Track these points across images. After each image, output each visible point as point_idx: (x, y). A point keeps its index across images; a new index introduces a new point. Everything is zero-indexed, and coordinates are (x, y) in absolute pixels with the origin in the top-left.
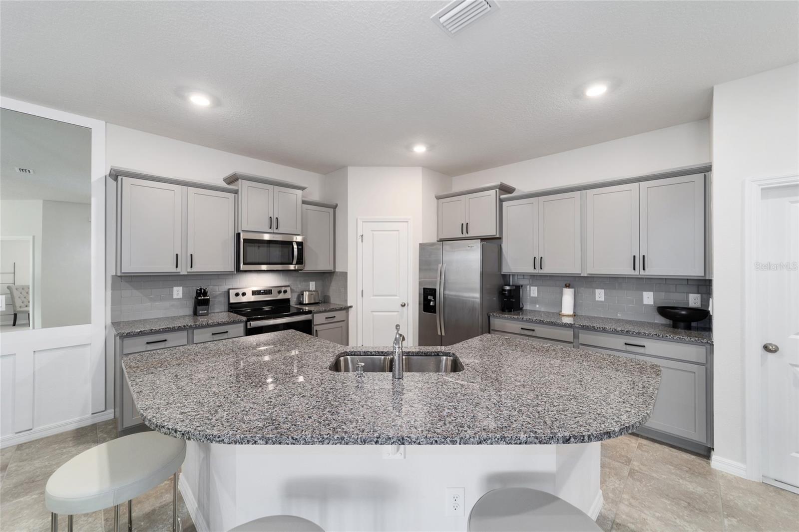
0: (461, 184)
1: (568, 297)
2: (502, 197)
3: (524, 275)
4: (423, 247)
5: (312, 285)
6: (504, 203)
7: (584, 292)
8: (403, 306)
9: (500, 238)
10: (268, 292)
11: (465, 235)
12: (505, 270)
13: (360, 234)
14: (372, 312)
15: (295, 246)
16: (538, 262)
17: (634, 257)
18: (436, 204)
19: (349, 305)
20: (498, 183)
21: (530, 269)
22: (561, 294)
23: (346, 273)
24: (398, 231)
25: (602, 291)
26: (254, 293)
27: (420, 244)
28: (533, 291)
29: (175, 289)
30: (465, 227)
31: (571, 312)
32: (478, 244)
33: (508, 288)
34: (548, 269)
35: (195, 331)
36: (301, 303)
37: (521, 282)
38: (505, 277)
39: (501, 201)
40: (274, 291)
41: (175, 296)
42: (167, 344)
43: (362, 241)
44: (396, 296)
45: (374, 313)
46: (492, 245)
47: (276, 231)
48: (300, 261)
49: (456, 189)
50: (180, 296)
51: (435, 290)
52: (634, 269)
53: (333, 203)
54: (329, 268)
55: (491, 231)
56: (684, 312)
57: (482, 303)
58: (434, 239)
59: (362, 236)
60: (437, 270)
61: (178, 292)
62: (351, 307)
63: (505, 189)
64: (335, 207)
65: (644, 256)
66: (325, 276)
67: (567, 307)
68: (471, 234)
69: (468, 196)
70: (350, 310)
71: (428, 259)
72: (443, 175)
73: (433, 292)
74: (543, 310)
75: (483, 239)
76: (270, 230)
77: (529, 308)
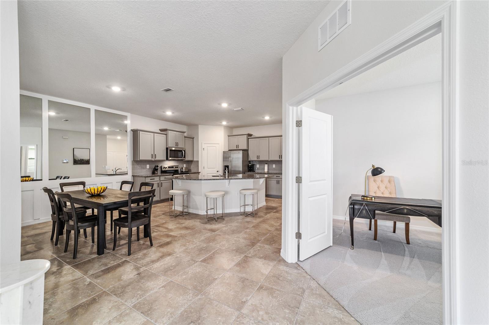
0: (236, 132)
1: (266, 166)
2: (248, 137)
3: (255, 161)
5: (185, 165)
6: (249, 140)
7: (270, 165)
8: (218, 172)
9: (248, 150)
10: (172, 167)
11: (237, 149)
12: (249, 160)
13: (203, 148)
15: (183, 152)
16: (258, 157)
18: (228, 138)
19: (199, 172)
20: (247, 133)
21: (256, 159)
22: (264, 166)
23: (198, 161)
24: (216, 147)
25: (275, 165)
26: (169, 167)
27: (223, 151)
28: (258, 166)
29: (147, 165)
30: (237, 146)
31: (267, 171)
32: (241, 152)
33: (250, 165)
34: (261, 159)
35: (161, 177)
36: (183, 171)
37: (254, 163)
38: (250, 162)
39: (248, 139)
40: (174, 167)
41: (147, 168)
42: (155, 180)
44: (215, 168)
45: (208, 174)
46: (246, 152)
47: (177, 147)
48: (185, 157)
49: (234, 134)
50: (149, 168)
51: (228, 166)
53: (193, 137)
54: (192, 159)
55: (245, 148)
57: (243, 171)
58: (227, 150)
59: (204, 149)
60: (229, 161)
61: (148, 166)
62: (200, 172)
63: (250, 135)
64: (193, 138)
65: (281, 155)
66: (190, 162)
67: (266, 170)
68: (239, 149)
69: (238, 136)
70: (200, 173)
71: (226, 156)
72: (230, 128)
73: (228, 167)
74: (260, 171)
75: (243, 150)
76: (176, 147)
77: (257, 171)
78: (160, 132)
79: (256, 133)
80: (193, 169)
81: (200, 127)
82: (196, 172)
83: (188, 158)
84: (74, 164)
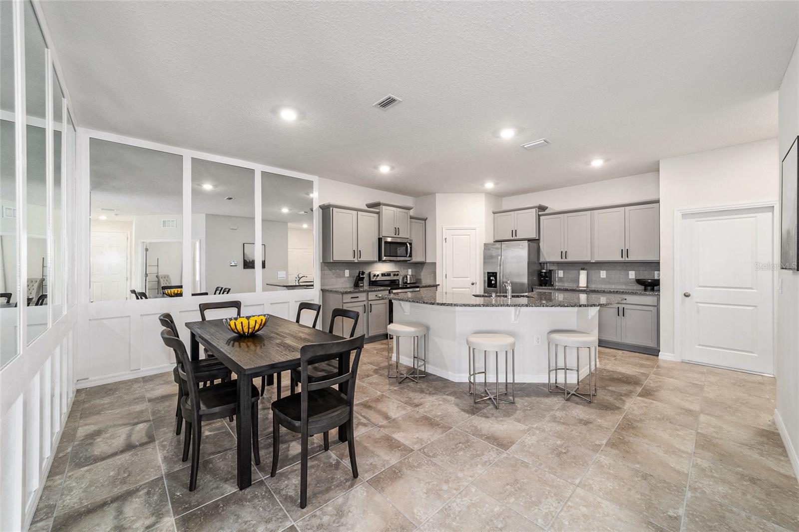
0: (507, 204)
1: (583, 275)
2: (540, 213)
3: (553, 263)
4: (486, 246)
5: (410, 272)
6: (541, 217)
7: (593, 272)
8: (473, 284)
9: (538, 240)
10: (389, 275)
11: (514, 238)
12: (542, 260)
13: (444, 238)
14: (453, 288)
15: (408, 245)
16: (564, 254)
17: (622, 250)
18: (493, 217)
19: (437, 283)
20: (537, 204)
21: (558, 259)
22: (579, 274)
23: (435, 263)
24: (469, 235)
25: (605, 272)
26: (383, 275)
27: (485, 244)
28: (560, 274)
29: (346, 271)
30: (514, 233)
31: (585, 285)
32: (526, 243)
33: (544, 271)
34: (570, 259)
35: (369, 293)
36: (406, 283)
37: (551, 268)
38: (542, 265)
39: (539, 216)
40: (392, 275)
41: (346, 276)
42: (359, 299)
43: (446, 242)
44: (468, 278)
45: (454, 289)
46: (534, 245)
47: (398, 236)
48: (411, 256)
49: (505, 208)
50: (348, 276)
51: (496, 273)
52: (622, 257)
53: (424, 216)
54: (423, 260)
55: (533, 235)
56: (650, 281)
58: (491, 241)
59: (446, 239)
60: (497, 263)
61: (347, 273)
62: (439, 285)
63: (542, 208)
64: (425, 220)
65: (627, 250)
66: (421, 265)
67: (583, 283)
68: (518, 237)
69: (517, 212)
70: (438, 287)
71: (489, 253)
72: (497, 196)
73: (494, 274)
74: (567, 285)
75: (529, 240)
76: (395, 236)
77: (557, 284)
78: (366, 208)
79: (554, 203)
80: (426, 280)
81: (439, 197)
82: (432, 284)
83: (416, 258)
84: (244, 268)
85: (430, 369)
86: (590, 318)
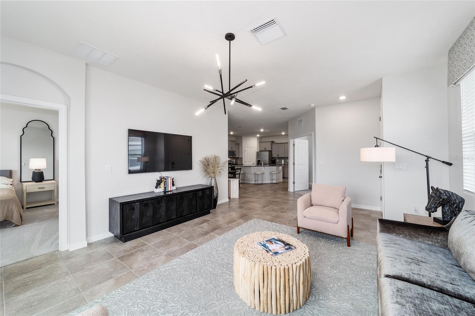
3: (276, 157)
4: (257, 152)
7: (285, 160)
8: (253, 164)
9: (272, 151)
11: (265, 150)
12: (273, 157)
15: (235, 152)
16: (278, 155)
18: (259, 144)
20: (271, 141)
21: (277, 156)
22: (282, 160)
23: (242, 158)
24: (252, 149)
28: (278, 160)
30: (265, 149)
32: (268, 152)
33: (273, 160)
34: (279, 156)
37: (275, 159)
38: (273, 158)
39: (272, 144)
44: (252, 162)
49: (263, 141)
54: (239, 157)
55: (270, 150)
57: (269, 163)
58: (259, 151)
59: (245, 150)
60: (260, 157)
63: (273, 142)
64: (239, 144)
67: (283, 163)
69: (266, 143)
71: (258, 154)
72: (260, 139)
73: (259, 161)
74: (279, 164)
75: (269, 151)
76: (231, 150)
77: (277, 164)
79: (277, 141)
80: (239, 163)
81: (243, 137)
82: (242, 164)
83: (237, 156)
85: (246, 182)
86: (280, 169)
